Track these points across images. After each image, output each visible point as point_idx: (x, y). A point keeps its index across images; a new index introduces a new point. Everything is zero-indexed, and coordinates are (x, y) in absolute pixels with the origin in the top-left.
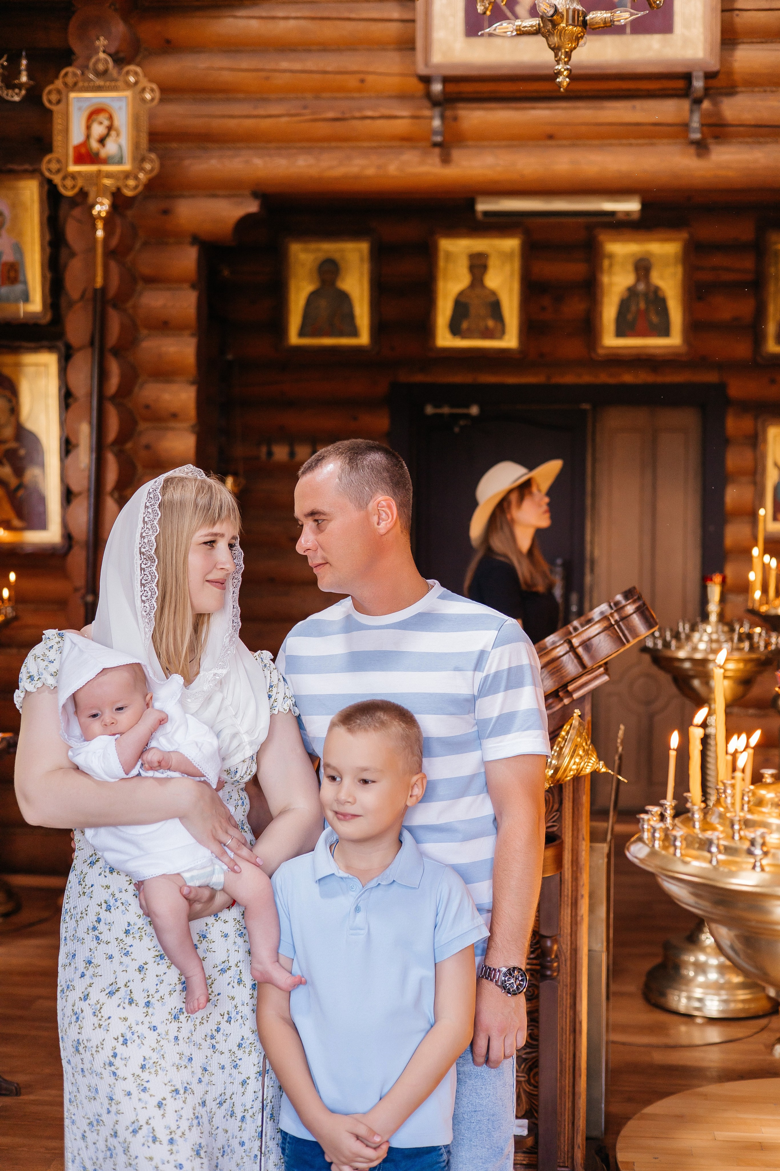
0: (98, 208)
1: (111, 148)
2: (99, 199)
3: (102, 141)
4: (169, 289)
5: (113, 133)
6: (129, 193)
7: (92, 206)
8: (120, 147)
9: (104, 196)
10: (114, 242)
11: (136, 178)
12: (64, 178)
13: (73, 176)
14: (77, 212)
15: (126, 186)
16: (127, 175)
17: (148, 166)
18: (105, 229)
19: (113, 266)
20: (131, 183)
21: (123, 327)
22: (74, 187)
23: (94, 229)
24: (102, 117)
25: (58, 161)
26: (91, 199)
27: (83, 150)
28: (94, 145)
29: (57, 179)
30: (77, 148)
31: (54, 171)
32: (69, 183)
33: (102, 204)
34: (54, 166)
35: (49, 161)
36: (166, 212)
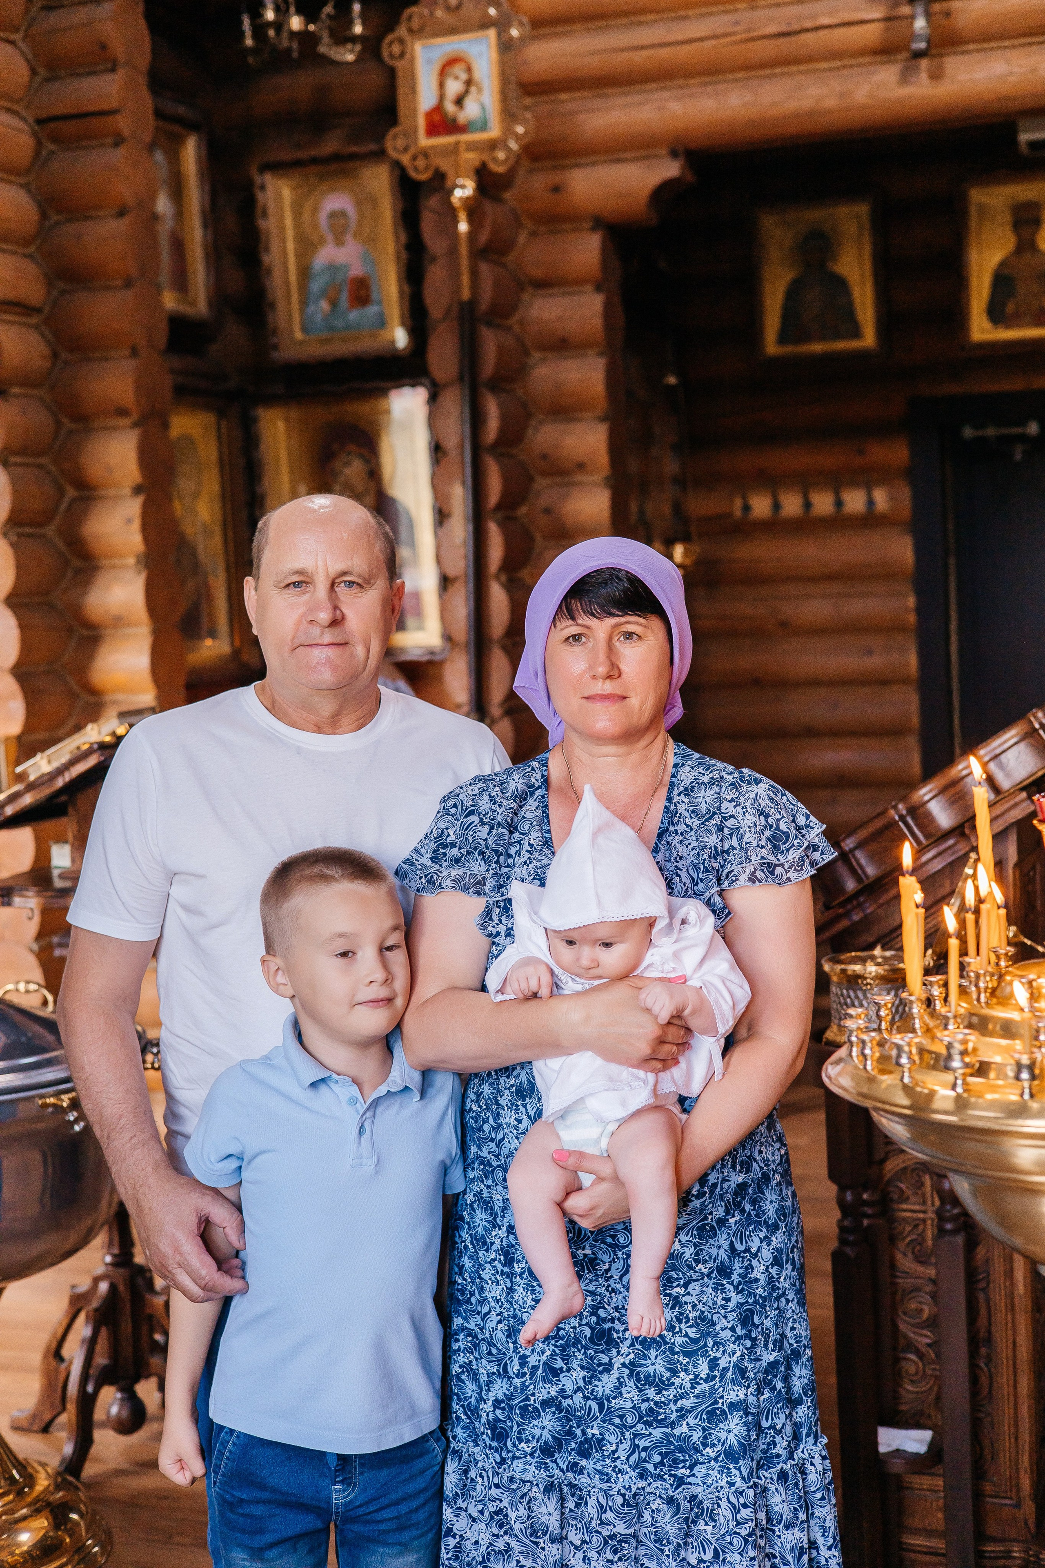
0: (458, 193)
1: (471, 110)
2: (460, 181)
3: (459, 102)
4: (565, 294)
5: (473, 89)
6: (500, 169)
7: (451, 192)
8: (483, 108)
9: (467, 176)
10: (484, 237)
11: (507, 148)
12: (414, 158)
13: (425, 154)
14: (433, 202)
15: (495, 160)
16: (493, 145)
17: (520, 129)
18: (471, 220)
19: (485, 268)
20: (501, 155)
21: (501, 349)
22: (427, 167)
23: (456, 222)
24: (459, 70)
25: (406, 135)
26: (449, 183)
27: (436, 118)
28: (450, 107)
29: (405, 159)
30: (429, 115)
31: (401, 148)
32: (421, 163)
33: (463, 187)
34: (400, 143)
35: (395, 137)
36: (556, 189)
